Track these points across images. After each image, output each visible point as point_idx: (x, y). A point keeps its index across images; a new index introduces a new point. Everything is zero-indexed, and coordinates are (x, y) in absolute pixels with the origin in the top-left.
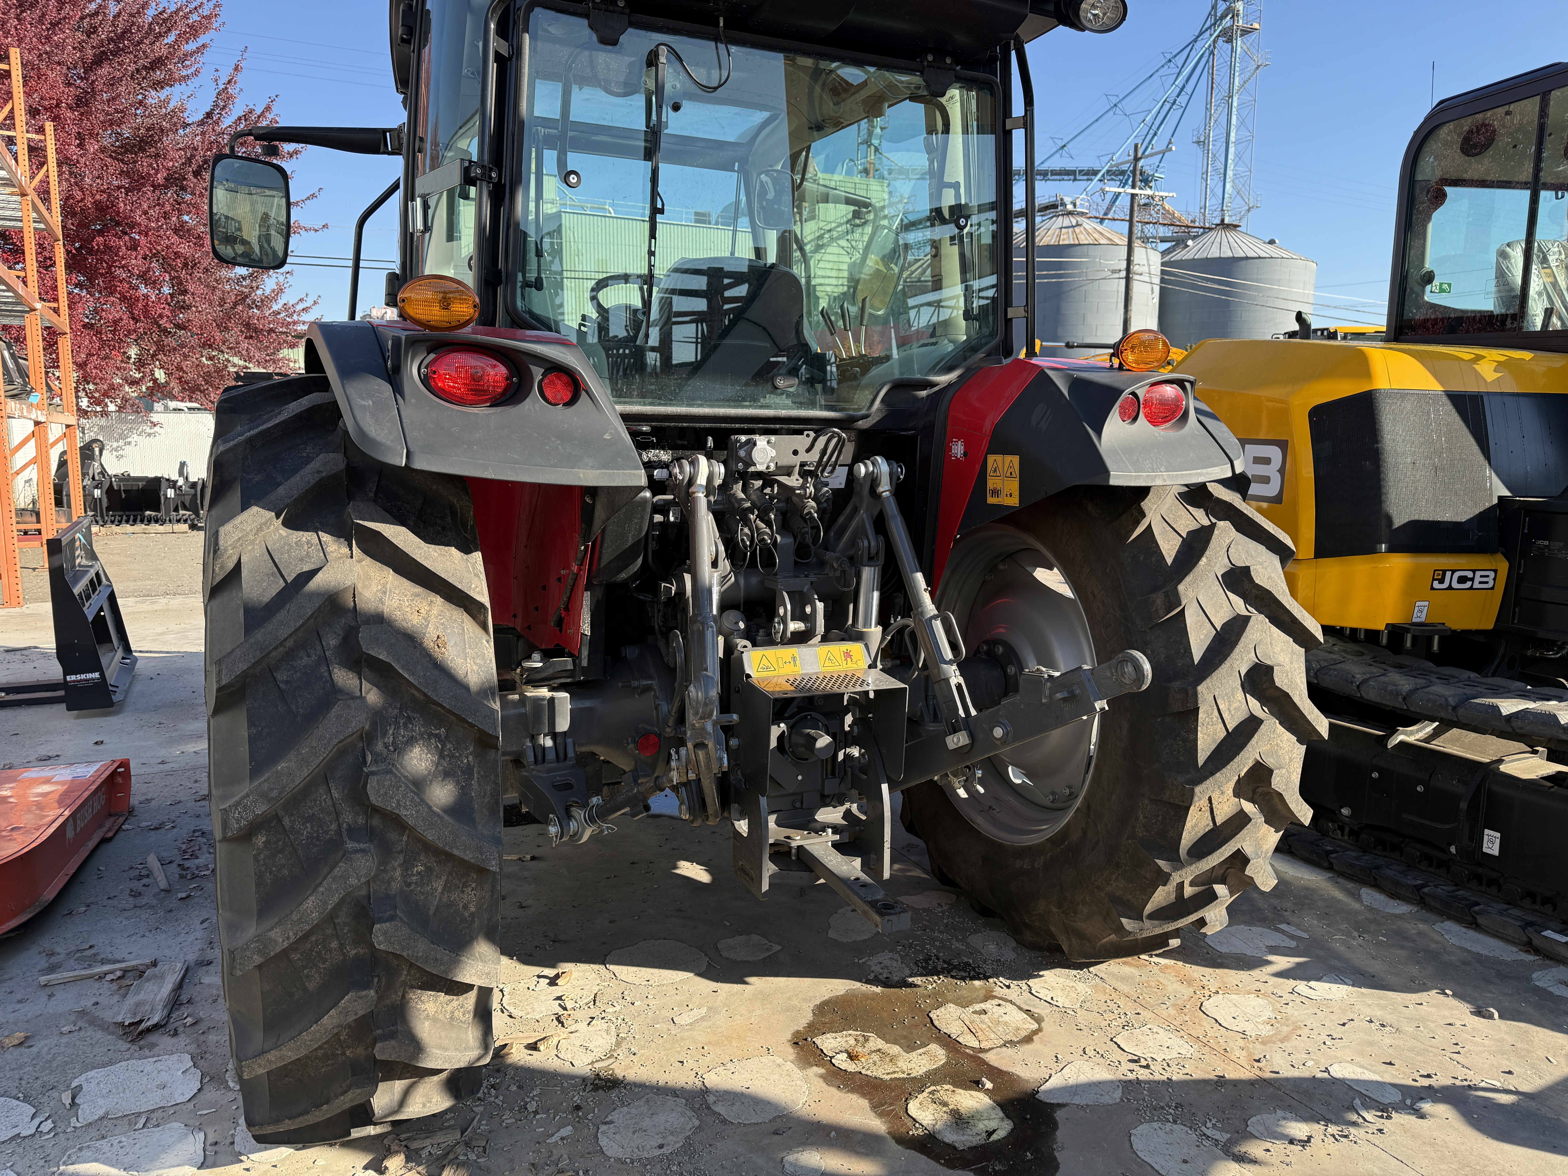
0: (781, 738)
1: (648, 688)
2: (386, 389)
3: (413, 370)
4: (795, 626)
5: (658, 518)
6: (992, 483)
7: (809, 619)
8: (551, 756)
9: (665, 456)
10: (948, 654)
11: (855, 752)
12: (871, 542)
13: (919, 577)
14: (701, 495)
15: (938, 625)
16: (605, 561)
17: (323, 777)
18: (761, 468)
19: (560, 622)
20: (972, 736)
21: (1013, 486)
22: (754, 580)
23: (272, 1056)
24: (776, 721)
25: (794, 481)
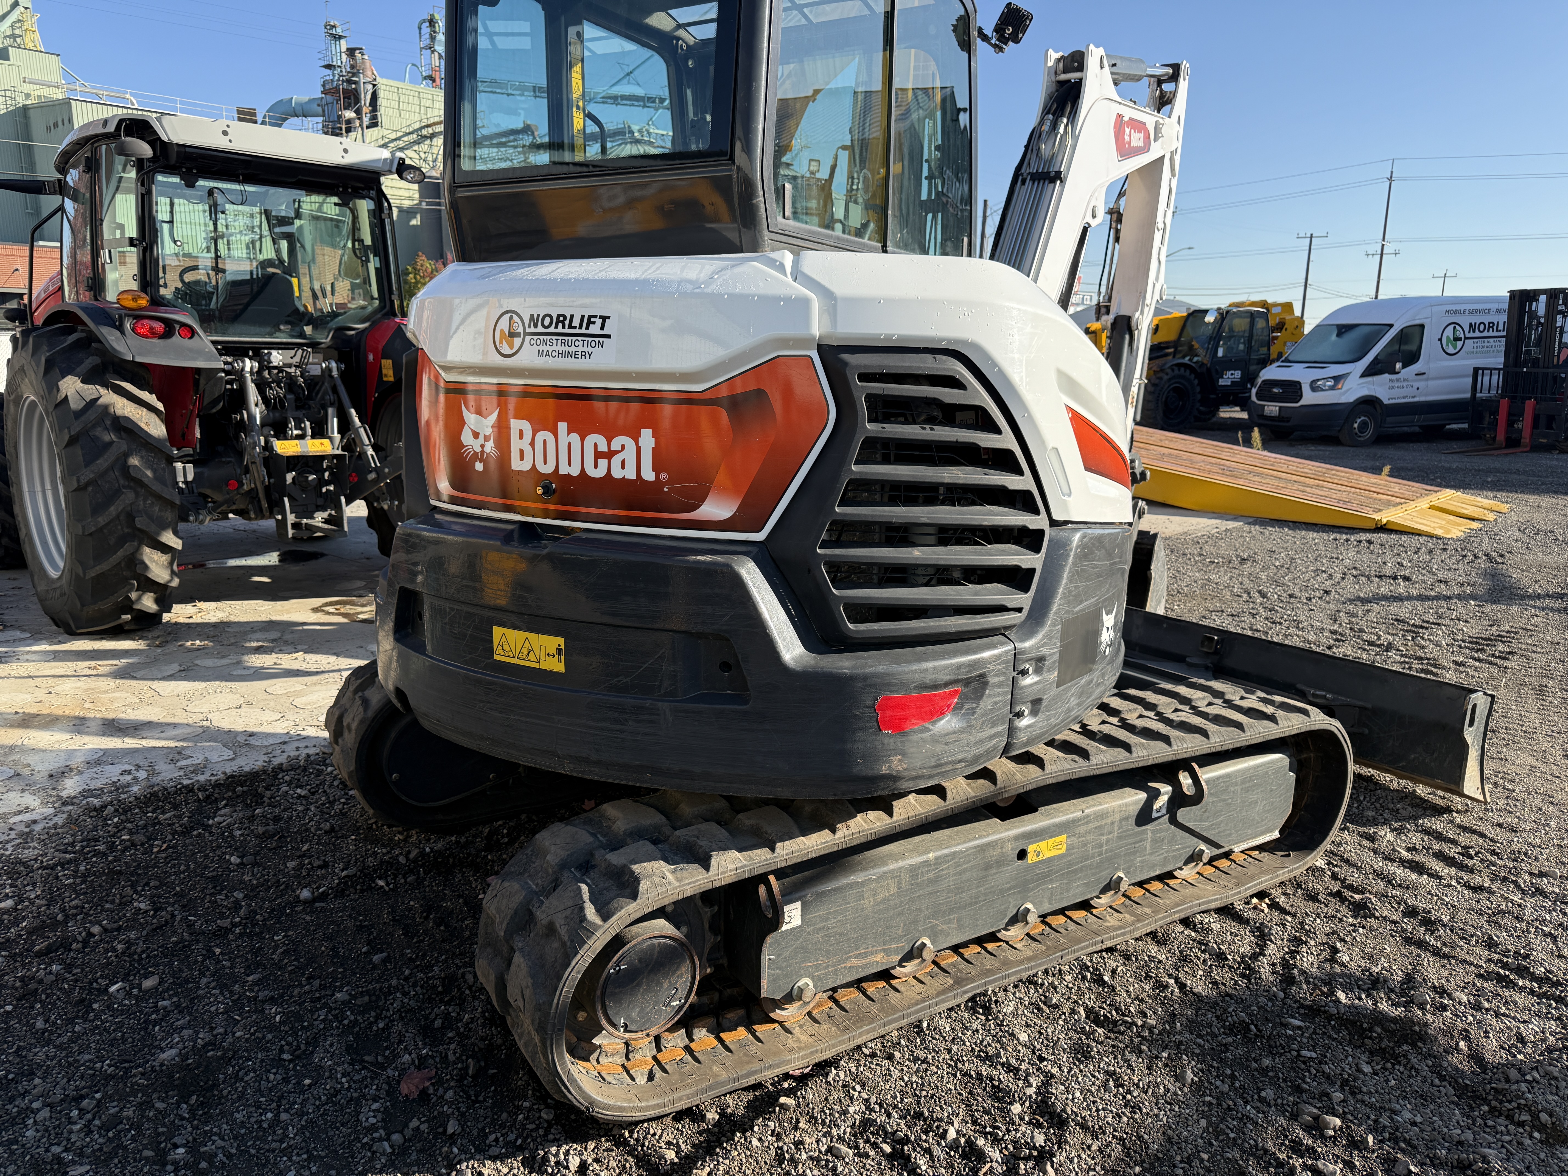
0: (294, 478)
1: (229, 462)
2: (118, 333)
3: (128, 325)
4: (296, 432)
5: (228, 386)
6: (384, 371)
7: (303, 429)
8: (186, 491)
9: (229, 359)
10: (367, 442)
11: (332, 488)
12: (331, 397)
13: (353, 411)
14: (248, 375)
15: (362, 431)
16: (205, 403)
17: (111, 468)
18: (275, 364)
19: (184, 435)
20: (378, 474)
21: (391, 373)
22: (277, 415)
23: (97, 568)
24: (290, 471)
25: (292, 370)
